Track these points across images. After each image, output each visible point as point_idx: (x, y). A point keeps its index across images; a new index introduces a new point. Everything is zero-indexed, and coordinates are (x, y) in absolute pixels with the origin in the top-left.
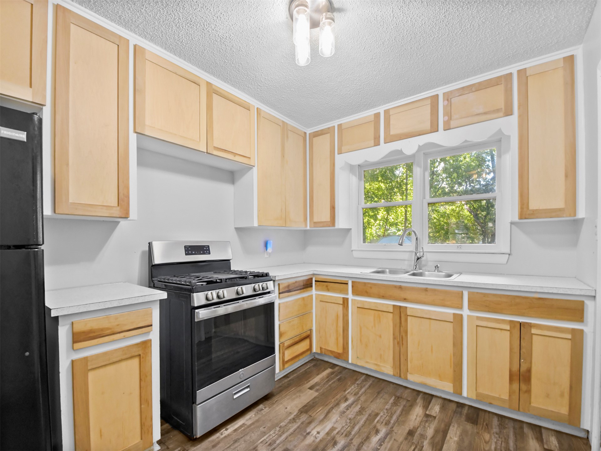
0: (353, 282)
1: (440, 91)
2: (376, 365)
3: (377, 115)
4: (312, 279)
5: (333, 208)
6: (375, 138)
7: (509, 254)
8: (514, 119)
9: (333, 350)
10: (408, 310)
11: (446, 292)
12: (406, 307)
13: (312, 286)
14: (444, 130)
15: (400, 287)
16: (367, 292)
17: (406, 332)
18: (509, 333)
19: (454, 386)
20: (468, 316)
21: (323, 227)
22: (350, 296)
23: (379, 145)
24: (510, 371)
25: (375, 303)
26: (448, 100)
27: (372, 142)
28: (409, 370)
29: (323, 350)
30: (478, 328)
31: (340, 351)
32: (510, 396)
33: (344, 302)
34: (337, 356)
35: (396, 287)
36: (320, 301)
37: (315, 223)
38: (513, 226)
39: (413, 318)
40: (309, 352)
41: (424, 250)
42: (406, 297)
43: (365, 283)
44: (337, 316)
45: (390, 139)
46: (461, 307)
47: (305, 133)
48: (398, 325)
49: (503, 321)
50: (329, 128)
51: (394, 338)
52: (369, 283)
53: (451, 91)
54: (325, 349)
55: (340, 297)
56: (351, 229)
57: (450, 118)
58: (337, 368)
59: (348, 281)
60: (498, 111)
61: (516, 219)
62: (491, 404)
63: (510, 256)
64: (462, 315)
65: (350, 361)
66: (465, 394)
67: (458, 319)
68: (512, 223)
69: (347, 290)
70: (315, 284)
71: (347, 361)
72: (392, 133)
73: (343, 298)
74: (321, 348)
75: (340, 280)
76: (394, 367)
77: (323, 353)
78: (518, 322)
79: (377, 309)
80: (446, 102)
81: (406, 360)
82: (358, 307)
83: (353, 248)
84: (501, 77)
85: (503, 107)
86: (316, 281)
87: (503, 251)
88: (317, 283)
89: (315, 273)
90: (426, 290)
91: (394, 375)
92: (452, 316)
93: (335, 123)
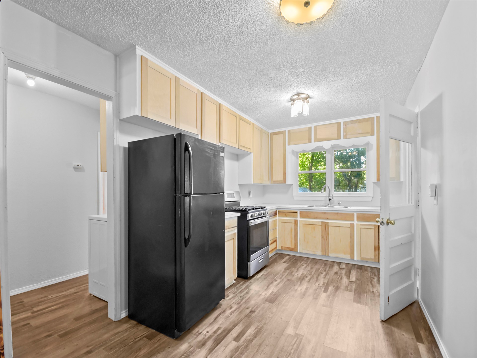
0: (300, 211)
1: (342, 121)
2: (313, 251)
3: (310, 128)
4: (277, 211)
5: (285, 174)
6: (309, 139)
7: (372, 197)
8: (375, 137)
9: (289, 247)
10: (329, 223)
11: (346, 214)
12: (328, 222)
13: (277, 215)
14: (344, 139)
15: (325, 213)
16: (308, 216)
17: (328, 234)
18: (374, 230)
19: (351, 256)
20: (357, 224)
21: (279, 183)
22: (299, 219)
23: (311, 143)
24: (375, 246)
25: (312, 221)
26: (345, 125)
27: (307, 141)
28: (330, 251)
29: (283, 248)
30: (361, 229)
31: (293, 247)
32: (375, 257)
33: (295, 222)
34: (292, 250)
35: (323, 213)
36: (282, 222)
37: (274, 181)
38: (374, 184)
39: (331, 227)
40: (276, 249)
41: (333, 196)
42: (328, 217)
43: (307, 212)
44: (291, 229)
45: (316, 140)
46: (353, 220)
47: (269, 133)
48: (324, 231)
49: (371, 225)
50: (283, 131)
51: (322, 237)
52: (309, 212)
53: (347, 121)
54: (284, 247)
55: (293, 220)
56: (292, 185)
57: (347, 134)
58: (291, 256)
59: (297, 211)
60: (368, 133)
61: (376, 181)
62: (367, 261)
63: (373, 198)
64: (354, 224)
65: (299, 251)
66: (356, 259)
67: (352, 226)
68: (374, 183)
69: (297, 215)
70: (278, 213)
71: (296, 251)
72: (318, 138)
73: (295, 220)
74: (282, 247)
75: (293, 211)
76: (322, 251)
77: (283, 249)
78: (378, 225)
79: (313, 224)
80: (345, 126)
81: (328, 247)
82: (303, 224)
83: (294, 195)
84: (369, 118)
85: (370, 132)
86: (279, 212)
87: (370, 196)
88: (279, 213)
89: (278, 208)
90: (338, 213)
91: (322, 255)
92: (350, 224)
93: (287, 129)
